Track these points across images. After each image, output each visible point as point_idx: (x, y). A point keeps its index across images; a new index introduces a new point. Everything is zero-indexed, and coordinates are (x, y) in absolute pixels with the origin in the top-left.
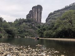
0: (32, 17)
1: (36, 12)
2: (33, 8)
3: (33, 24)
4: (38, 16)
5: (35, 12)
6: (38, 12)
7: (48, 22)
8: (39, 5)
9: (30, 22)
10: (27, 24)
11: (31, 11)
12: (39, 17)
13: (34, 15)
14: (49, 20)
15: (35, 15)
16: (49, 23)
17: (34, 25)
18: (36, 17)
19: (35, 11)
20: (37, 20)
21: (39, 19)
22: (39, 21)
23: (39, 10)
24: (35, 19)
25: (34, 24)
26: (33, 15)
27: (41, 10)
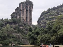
0: (18, 17)
1: (25, 10)
2: (20, 5)
3: (20, 26)
4: (27, 15)
5: (23, 10)
6: (27, 10)
8: (28, 1)
11: (17, 9)
12: (29, 17)
15: (23, 14)
16: (42, 25)
18: (25, 16)
20: (25, 20)
22: (29, 22)
23: (29, 7)
24: (23, 19)
25: (22, 26)
26: (20, 13)
27: (32, 7)
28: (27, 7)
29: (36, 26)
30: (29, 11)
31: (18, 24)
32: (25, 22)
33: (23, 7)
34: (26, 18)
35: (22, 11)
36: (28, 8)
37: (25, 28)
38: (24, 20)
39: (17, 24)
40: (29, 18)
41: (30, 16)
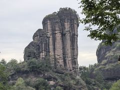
0: (43, 55)
1: (58, 36)
2: (44, 22)
3: (49, 79)
4: (64, 48)
5: (54, 34)
6: (63, 35)
7: (104, 61)
8: (65, 9)
9: (39, 73)
10: (28, 80)
12: (69, 51)
13: (51, 47)
14: (108, 54)
15: (54, 45)
17: (52, 83)
18: (59, 52)
19: (53, 30)
20: (61, 61)
21: (69, 59)
22: (70, 65)
23: (67, 26)
24: (55, 59)
25: (55, 79)
26: (47, 45)
27: (76, 26)
28: (63, 25)
29: (92, 68)
30: (68, 37)
31: (44, 75)
32: (61, 65)
33: (52, 27)
34: (62, 56)
35: (51, 39)
36: (66, 30)
37: (61, 84)
38: (58, 62)
39: (41, 74)
40: (70, 55)
41: (73, 49)
